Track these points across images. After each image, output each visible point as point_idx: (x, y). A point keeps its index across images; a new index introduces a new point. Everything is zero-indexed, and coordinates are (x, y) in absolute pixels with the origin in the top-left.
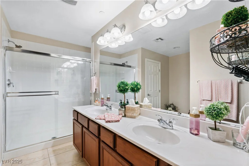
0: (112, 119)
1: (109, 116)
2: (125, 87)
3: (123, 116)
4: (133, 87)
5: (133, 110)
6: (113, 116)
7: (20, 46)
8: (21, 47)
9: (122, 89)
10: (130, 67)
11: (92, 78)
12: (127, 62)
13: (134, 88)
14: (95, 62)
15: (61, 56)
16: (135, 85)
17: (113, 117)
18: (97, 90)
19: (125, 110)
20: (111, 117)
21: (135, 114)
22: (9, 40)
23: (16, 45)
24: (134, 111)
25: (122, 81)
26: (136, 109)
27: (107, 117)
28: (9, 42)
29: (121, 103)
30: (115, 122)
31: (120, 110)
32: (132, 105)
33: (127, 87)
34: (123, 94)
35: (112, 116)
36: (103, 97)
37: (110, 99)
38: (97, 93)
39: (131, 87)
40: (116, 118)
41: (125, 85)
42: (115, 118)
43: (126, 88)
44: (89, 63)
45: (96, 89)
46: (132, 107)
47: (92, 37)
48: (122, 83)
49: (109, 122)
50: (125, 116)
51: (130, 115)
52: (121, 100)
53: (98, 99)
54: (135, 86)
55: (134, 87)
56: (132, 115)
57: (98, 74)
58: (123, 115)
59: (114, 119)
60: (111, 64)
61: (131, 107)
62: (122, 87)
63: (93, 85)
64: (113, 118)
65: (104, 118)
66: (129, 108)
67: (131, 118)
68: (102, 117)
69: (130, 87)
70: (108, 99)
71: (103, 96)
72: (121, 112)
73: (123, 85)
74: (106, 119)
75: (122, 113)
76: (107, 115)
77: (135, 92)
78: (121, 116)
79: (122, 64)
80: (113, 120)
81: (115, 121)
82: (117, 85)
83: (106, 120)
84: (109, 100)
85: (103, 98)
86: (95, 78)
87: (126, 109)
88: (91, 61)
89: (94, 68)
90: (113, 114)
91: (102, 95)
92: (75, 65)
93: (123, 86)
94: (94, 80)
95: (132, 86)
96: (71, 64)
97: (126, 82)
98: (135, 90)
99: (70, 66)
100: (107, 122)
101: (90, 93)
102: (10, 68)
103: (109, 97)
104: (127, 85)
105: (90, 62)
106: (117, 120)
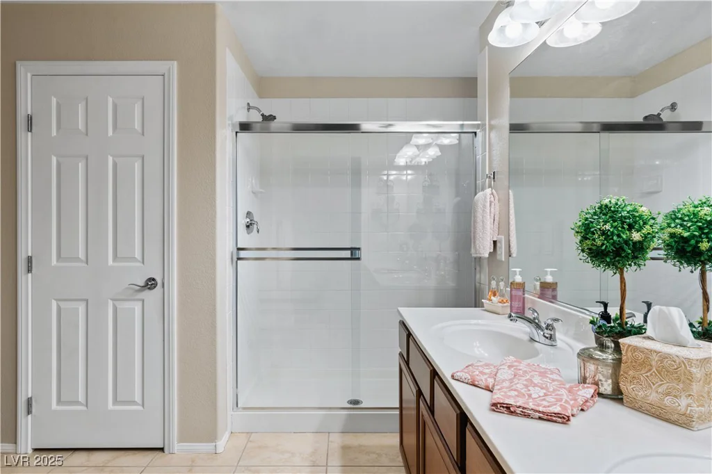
0: (530, 396)
1: (516, 381)
2: (619, 236)
3: (600, 395)
4: (686, 234)
5: (675, 372)
6: (537, 380)
7: (271, 115)
8: (274, 118)
9: (599, 243)
10: (695, 127)
11: (480, 195)
12: (673, 107)
13: (693, 242)
14: (491, 128)
15: (390, 125)
16: (700, 220)
17: (535, 385)
18: (501, 248)
19: (618, 362)
20: (526, 386)
21: (683, 402)
22: (248, 104)
23: (263, 115)
24: (678, 379)
25: (606, 201)
26: (697, 372)
27: (506, 384)
28: (248, 109)
29: (605, 316)
30: (540, 418)
31: (585, 356)
32: (666, 342)
33: (636, 236)
34: (610, 272)
35: (530, 383)
36: (518, 279)
37: (554, 290)
38: (498, 257)
39: (672, 235)
40: (548, 398)
41: (623, 223)
42: (546, 395)
43: (626, 242)
44: (471, 135)
45: (495, 242)
46: (664, 357)
47: (480, 28)
48: (606, 211)
49: (508, 409)
50: (617, 396)
51: (653, 397)
52: (606, 305)
53: (498, 285)
54: (700, 228)
55: (693, 236)
56: (668, 401)
57: (503, 178)
58: (607, 388)
59: (537, 399)
60: (587, 128)
61: (657, 352)
62: (604, 233)
63: (483, 226)
64: (536, 392)
65: (490, 382)
66: (641, 356)
67: (659, 417)
68: (485, 374)
69: (666, 237)
70: (548, 291)
71: (521, 273)
72: (591, 367)
73: (606, 222)
74: (496, 388)
75: (599, 376)
76: (511, 371)
77: (704, 264)
78: (589, 391)
79: (642, 121)
80: (531, 405)
81: (543, 413)
82: (576, 220)
83: (498, 396)
84: (549, 293)
85: (519, 284)
86: (492, 194)
87: (624, 358)
88: (478, 126)
89: (489, 152)
90: (543, 374)
91: (518, 270)
92: (433, 152)
93: (608, 227)
94: (484, 206)
95: (679, 230)
96: (418, 153)
97: (629, 208)
98: (701, 253)
99: (418, 159)
100: (496, 407)
101: (475, 258)
102: (253, 181)
103: (549, 279)
104: (634, 222)
105: (475, 133)
106: (557, 409)
